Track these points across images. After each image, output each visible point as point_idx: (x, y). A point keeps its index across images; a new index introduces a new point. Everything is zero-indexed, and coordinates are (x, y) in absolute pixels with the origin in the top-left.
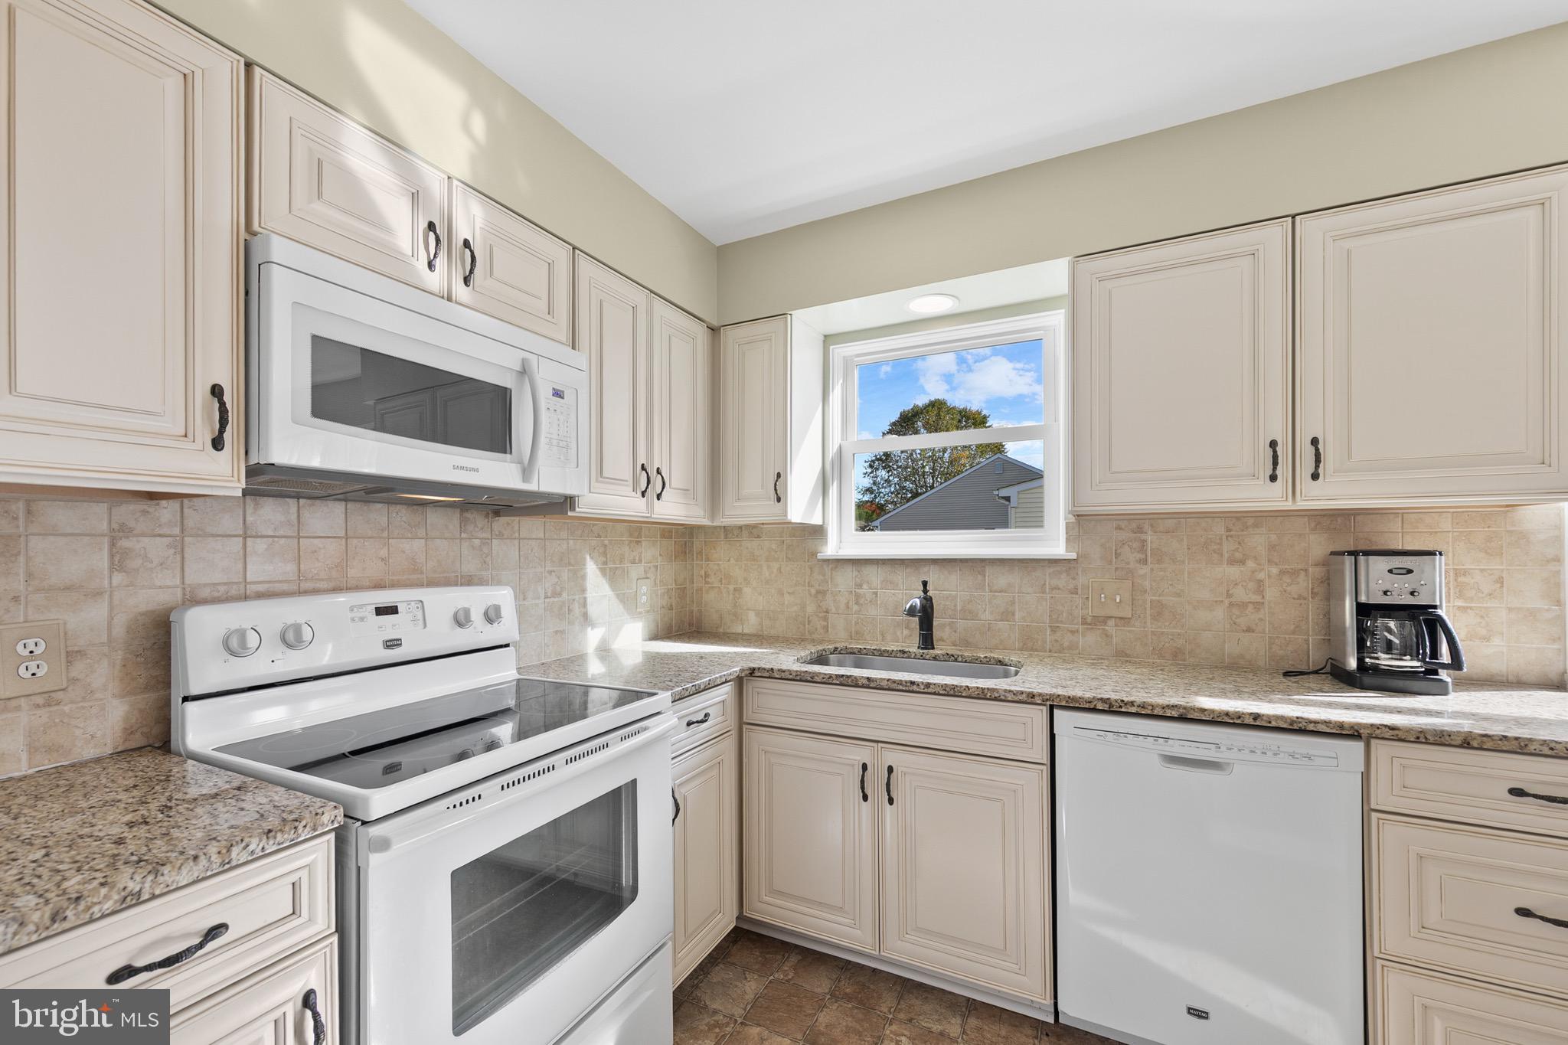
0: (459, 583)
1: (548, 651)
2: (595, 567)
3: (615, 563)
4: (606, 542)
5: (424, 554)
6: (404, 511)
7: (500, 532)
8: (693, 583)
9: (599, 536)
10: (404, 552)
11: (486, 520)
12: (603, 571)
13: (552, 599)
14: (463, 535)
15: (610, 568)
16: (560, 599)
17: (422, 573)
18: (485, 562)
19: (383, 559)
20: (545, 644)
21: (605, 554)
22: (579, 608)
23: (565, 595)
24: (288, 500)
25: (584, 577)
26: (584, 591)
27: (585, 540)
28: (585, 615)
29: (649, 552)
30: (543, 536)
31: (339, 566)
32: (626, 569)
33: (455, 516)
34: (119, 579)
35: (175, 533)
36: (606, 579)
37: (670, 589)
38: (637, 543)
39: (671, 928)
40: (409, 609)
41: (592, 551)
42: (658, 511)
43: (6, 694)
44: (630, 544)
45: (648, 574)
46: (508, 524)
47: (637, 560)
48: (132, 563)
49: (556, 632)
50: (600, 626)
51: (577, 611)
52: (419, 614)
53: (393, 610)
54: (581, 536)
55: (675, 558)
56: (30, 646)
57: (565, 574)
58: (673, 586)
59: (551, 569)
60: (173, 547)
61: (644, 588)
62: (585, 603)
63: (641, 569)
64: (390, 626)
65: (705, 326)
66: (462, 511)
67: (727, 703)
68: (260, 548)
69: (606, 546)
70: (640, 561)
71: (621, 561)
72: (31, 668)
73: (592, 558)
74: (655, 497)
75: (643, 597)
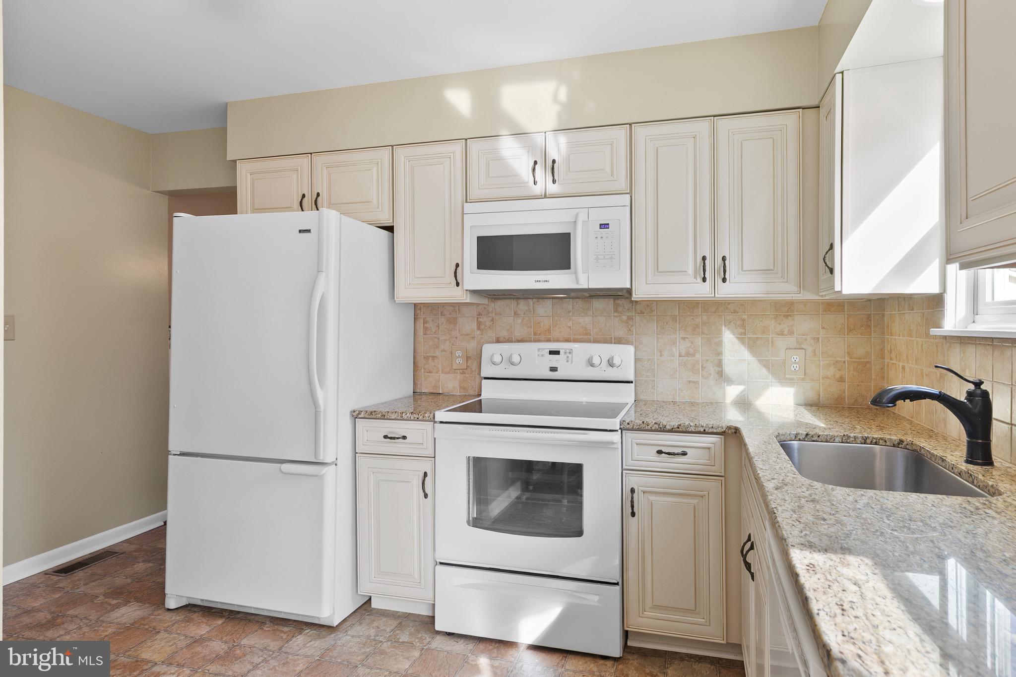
0: (613, 342)
1: (682, 394)
2: (731, 336)
3: (754, 333)
4: (745, 317)
5: (592, 325)
6: (580, 302)
7: (641, 311)
8: (884, 358)
9: (735, 312)
10: (580, 324)
11: (631, 304)
12: (741, 340)
13: (685, 358)
14: (616, 314)
15: (750, 338)
16: (694, 358)
17: (590, 335)
18: (630, 330)
19: (569, 327)
20: (679, 389)
21: (743, 326)
22: (713, 367)
23: (698, 356)
24: (529, 300)
25: (720, 343)
26: (719, 354)
27: (719, 315)
28: (721, 374)
29: (804, 325)
30: (677, 314)
31: (549, 330)
32: (770, 340)
33: (610, 303)
34: (479, 332)
35: (494, 315)
36: (745, 347)
37: (840, 361)
38: (787, 316)
39: (617, 578)
40: (565, 353)
41: (728, 323)
42: (725, 291)
43: (454, 368)
44: (776, 317)
45: (803, 346)
46: (648, 306)
47: (786, 332)
48: (483, 327)
49: (690, 382)
50: (739, 384)
51: (712, 369)
52: (570, 356)
53: (557, 353)
54: (715, 312)
55: (850, 331)
56: (459, 353)
57: (699, 341)
58: (847, 359)
59: (684, 336)
60: (492, 320)
61: (795, 357)
62: (720, 364)
63: (791, 341)
64: (554, 360)
65: (801, 110)
66: (615, 299)
67: (713, 450)
68: (519, 321)
69: (743, 320)
70: (791, 333)
71: (763, 333)
72: (459, 361)
73: (728, 329)
74: (720, 281)
75: (795, 365)
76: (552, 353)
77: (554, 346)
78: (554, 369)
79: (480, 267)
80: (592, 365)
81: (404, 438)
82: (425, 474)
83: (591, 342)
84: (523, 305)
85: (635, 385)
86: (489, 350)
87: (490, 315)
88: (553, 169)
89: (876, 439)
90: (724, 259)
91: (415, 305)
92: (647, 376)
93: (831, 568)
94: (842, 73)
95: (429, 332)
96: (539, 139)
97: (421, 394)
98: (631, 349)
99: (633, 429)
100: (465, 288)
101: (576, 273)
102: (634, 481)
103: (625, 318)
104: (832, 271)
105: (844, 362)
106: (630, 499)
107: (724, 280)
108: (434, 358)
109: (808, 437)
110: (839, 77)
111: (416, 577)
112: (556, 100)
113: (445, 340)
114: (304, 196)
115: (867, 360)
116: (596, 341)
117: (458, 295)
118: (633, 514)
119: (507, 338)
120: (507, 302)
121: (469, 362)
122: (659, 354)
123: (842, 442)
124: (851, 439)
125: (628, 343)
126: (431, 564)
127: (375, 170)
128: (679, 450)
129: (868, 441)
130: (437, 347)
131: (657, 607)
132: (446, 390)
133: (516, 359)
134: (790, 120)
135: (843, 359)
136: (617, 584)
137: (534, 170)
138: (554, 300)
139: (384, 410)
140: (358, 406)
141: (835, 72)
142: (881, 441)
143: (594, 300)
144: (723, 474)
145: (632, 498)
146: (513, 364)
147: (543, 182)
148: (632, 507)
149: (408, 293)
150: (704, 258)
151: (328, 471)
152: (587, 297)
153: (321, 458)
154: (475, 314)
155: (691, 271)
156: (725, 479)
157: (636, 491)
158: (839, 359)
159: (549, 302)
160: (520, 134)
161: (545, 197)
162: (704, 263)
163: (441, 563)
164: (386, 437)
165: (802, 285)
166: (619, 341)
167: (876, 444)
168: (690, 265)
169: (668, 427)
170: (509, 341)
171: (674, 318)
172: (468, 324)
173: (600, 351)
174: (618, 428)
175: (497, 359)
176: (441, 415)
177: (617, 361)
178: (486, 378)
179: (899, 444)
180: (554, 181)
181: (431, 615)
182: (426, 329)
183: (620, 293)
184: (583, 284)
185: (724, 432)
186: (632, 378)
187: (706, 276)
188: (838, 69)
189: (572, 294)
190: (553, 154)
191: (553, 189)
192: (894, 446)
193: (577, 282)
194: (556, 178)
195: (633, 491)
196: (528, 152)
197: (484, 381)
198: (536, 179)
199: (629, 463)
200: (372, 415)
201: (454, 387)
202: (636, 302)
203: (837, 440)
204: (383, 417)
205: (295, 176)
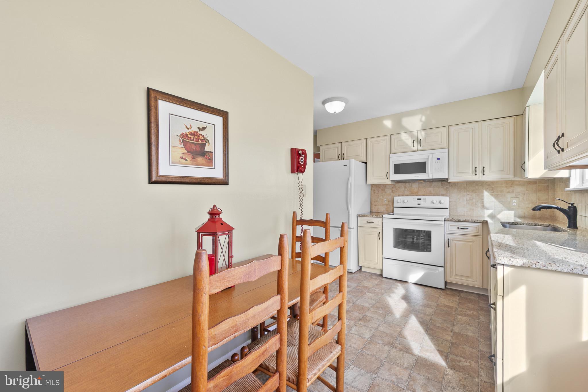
1: (467, 213)
2: (488, 193)
3: (497, 192)
4: (493, 187)
5: (433, 190)
6: (428, 183)
9: (489, 185)
10: (428, 190)
12: (492, 195)
13: (469, 201)
14: (442, 187)
15: (495, 194)
16: (472, 201)
17: (432, 194)
18: (447, 192)
21: (493, 190)
23: (474, 200)
25: (483, 196)
26: (482, 199)
27: (483, 186)
28: (483, 206)
29: (519, 189)
30: (466, 186)
31: (417, 192)
32: (504, 195)
33: (440, 183)
34: (392, 193)
35: (397, 188)
36: (493, 197)
37: (534, 202)
38: (511, 186)
39: (443, 265)
40: (423, 199)
41: (486, 189)
42: (484, 178)
43: (384, 204)
44: (506, 187)
45: (518, 197)
46: (454, 184)
47: (511, 192)
48: (393, 192)
49: (471, 209)
50: (491, 210)
51: (479, 205)
52: (425, 200)
53: (421, 199)
54: (481, 185)
55: (539, 191)
56: (385, 200)
57: (474, 195)
58: (537, 201)
59: (468, 194)
60: (397, 189)
61: (515, 200)
62: (483, 203)
63: (513, 195)
64: (419, 202)
65: (515, 116)
66: (441, 182)
67: (478, 228)
68: (406, 189)
69: (493, 188)
70: (513, 192)
71: (501, 192)
72: (385, 202)
73: (486, 191)
74: (482, 175)
75: (515, 203)
76: (418, 199)
77: (419, 197)
78: (419, 204)
79: (395, 173)
80: (433, 203)
81: (373, 222)
82: (379, 233)
83: (432, 196)
84: (408, 184)
85: (449, 210)
86: (396, 198)
87: (396, 188)
88: (420, 142)
89: (540, 224)
90: (484, 168)
91: (371, 185)
92: (454, 207)
93: (498, 239)
94: (529, 106)
95: (375, 193)
96: (415, 133)
97: (373, 212)
98: (448, 198)
99: (449, 221)
100: (390, 179)
101: (428, 174)
102: (449, 236)
103: (445, 188)
104: (524, 170)
105: (536, 202)
106: (448, 242)
107: (484, 174)
108: (377, 201)
109: (513, 223)
110: (527, 108)
111: (376, 261)
112: (421, 121)
113: (381, 196)
114: (339, 155)
115: (546, 201)
116: (434, 195)
117: (388, 182)
118: (449, 247)
119: (402, 195)
120: (402, 183)
121: (389, 203)
122: (458, 200)
123: (527, 225)
124: (530, 224)
125: (446, 196)
126: (381, 258)
127: (361, 146)
128: (466, 228)
129: (537, 225)
130: (378, 198)
131: (457, 275)
132: (381, 211)
133: (406, 201)
134: (511, 120)
135: (536, 201)
136: (443, 267)
137: (413, 143)
138: (419, 183)
139: (367, 214)
140: (359, 213)
141: (526, 106)
142: (542, 225)
143: (434, 182)
144: (481, 235)
145: (448, 241)
146: (404, 203)
147: (416, 146)
148: (448, 244)
149: (370, 181)
150: (476, 168)
151: (352, 230)
152: (431, 182)
153: (350, 226)
154: (391, 187)
155: (471, 172)
156: (482, 237)
157: (450, 239)
158: (534, 201)
159: (417, 183)
160: (408, 132)
161: (417, 151)
162: (476, 169)
163: (384, 258)
164: (367, 222)
165: (515, 175)
166: (443, 195)
167: (540, 226)
168: (471, 170)
169: (461, 220)
170: (403, 196)
171: (464, 188)
172: (388, 191)
173: (436, 199)
174: (443, 220)
175: (399, 201)
176: (384, 216)
177: (442, 202)
178: (395, 207)
179: (549, 226)
180: (420, 146)
181: (380, 274)
182: (374, 193)
183: (444, 180)
184: (431, 177)
185: (482, 222)
186: (448, 207)
187: (477, 173)
188: (527, 105)
189: (427, 181)
190: (420, 137)
191: (420, 148)
192: (547, 226)
193: (429, 177)
194: (421, 145)
195: (448, 239)
196: (411, 137)
197: (394, 208)
198: (414, 145)
199: (447, 231)
200: (363, 216)
201: (384, 210)
202: (450, 182)
203: (524, 224)
204: (367, 216)
205: (337, 149)
